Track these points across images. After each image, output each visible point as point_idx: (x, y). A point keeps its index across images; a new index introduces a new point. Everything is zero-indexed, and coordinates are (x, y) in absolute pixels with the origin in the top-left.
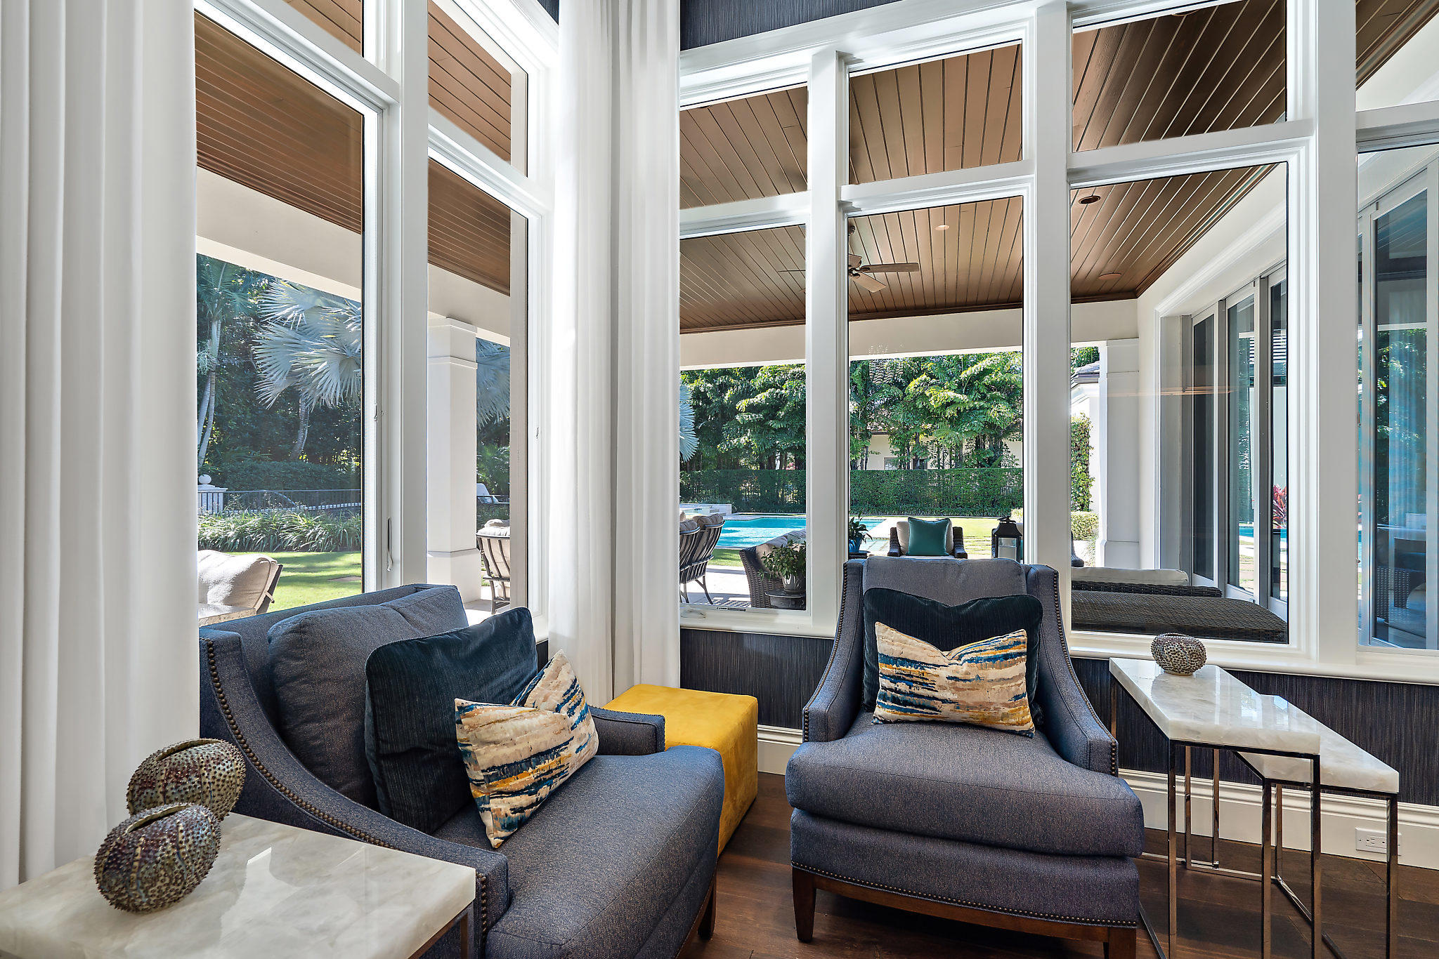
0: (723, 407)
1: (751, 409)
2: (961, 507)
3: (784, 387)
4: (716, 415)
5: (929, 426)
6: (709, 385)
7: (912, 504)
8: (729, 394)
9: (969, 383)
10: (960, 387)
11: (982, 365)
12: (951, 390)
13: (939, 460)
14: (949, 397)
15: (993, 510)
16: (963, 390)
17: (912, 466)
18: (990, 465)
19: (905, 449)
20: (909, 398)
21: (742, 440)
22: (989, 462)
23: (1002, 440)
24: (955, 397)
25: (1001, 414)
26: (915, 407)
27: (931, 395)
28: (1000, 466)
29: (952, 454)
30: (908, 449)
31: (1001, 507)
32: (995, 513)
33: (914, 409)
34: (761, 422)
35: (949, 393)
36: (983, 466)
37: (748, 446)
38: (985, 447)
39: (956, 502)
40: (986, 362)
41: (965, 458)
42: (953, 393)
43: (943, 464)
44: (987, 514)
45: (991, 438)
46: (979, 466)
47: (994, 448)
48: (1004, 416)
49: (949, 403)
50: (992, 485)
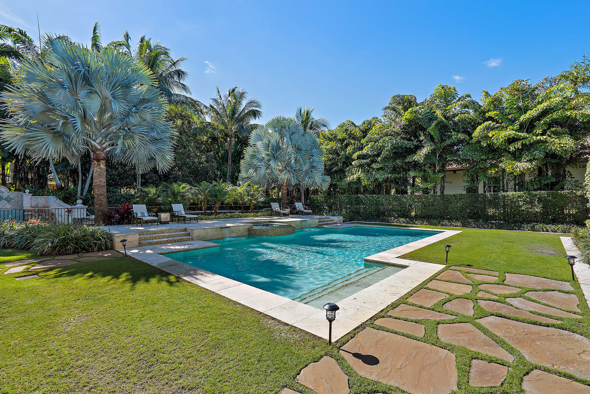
0: (347, 158)
1: (361, 157)
2: (521, 222)
3: (380, 141)
4: (343, 163)
6: (339, 145)
7: (475, 219)
8: (349, 149)
10: (522, 128)
11: (541, 107)
12: (513, 130)
13: (503, 186)
14: (510, 135)
15: (553, 227)
16: (525, 131)
17: (481, 191)
18: (551, 189)
19: (474, 179)
20: (474, 140)
21: (355, 176)
22: (551, 186)
23: (564, 168)
24: (515, 135)
25: (562, 145)
26: (481, 147)
27: (493, 135)
28: (563, 189)
29: (515, 181)
30: (477, 179)
31: (563, 224)
32: (556, 229)
33: (480, 148)
34: (369, 165)
35: (510, 132)
36: (544, 190)
37: (359, 179)
38: (547, 174)
39: (516, 219)
40: (545, 104)
41: (528, 184)
42: (514, 132)
43: (507, 189)
44: (547, 230)
45: (553, 167)
46: (540, 189)
47: (556, 175)
48: (565, 147)
49: (511, 140)
50: (552, 205)
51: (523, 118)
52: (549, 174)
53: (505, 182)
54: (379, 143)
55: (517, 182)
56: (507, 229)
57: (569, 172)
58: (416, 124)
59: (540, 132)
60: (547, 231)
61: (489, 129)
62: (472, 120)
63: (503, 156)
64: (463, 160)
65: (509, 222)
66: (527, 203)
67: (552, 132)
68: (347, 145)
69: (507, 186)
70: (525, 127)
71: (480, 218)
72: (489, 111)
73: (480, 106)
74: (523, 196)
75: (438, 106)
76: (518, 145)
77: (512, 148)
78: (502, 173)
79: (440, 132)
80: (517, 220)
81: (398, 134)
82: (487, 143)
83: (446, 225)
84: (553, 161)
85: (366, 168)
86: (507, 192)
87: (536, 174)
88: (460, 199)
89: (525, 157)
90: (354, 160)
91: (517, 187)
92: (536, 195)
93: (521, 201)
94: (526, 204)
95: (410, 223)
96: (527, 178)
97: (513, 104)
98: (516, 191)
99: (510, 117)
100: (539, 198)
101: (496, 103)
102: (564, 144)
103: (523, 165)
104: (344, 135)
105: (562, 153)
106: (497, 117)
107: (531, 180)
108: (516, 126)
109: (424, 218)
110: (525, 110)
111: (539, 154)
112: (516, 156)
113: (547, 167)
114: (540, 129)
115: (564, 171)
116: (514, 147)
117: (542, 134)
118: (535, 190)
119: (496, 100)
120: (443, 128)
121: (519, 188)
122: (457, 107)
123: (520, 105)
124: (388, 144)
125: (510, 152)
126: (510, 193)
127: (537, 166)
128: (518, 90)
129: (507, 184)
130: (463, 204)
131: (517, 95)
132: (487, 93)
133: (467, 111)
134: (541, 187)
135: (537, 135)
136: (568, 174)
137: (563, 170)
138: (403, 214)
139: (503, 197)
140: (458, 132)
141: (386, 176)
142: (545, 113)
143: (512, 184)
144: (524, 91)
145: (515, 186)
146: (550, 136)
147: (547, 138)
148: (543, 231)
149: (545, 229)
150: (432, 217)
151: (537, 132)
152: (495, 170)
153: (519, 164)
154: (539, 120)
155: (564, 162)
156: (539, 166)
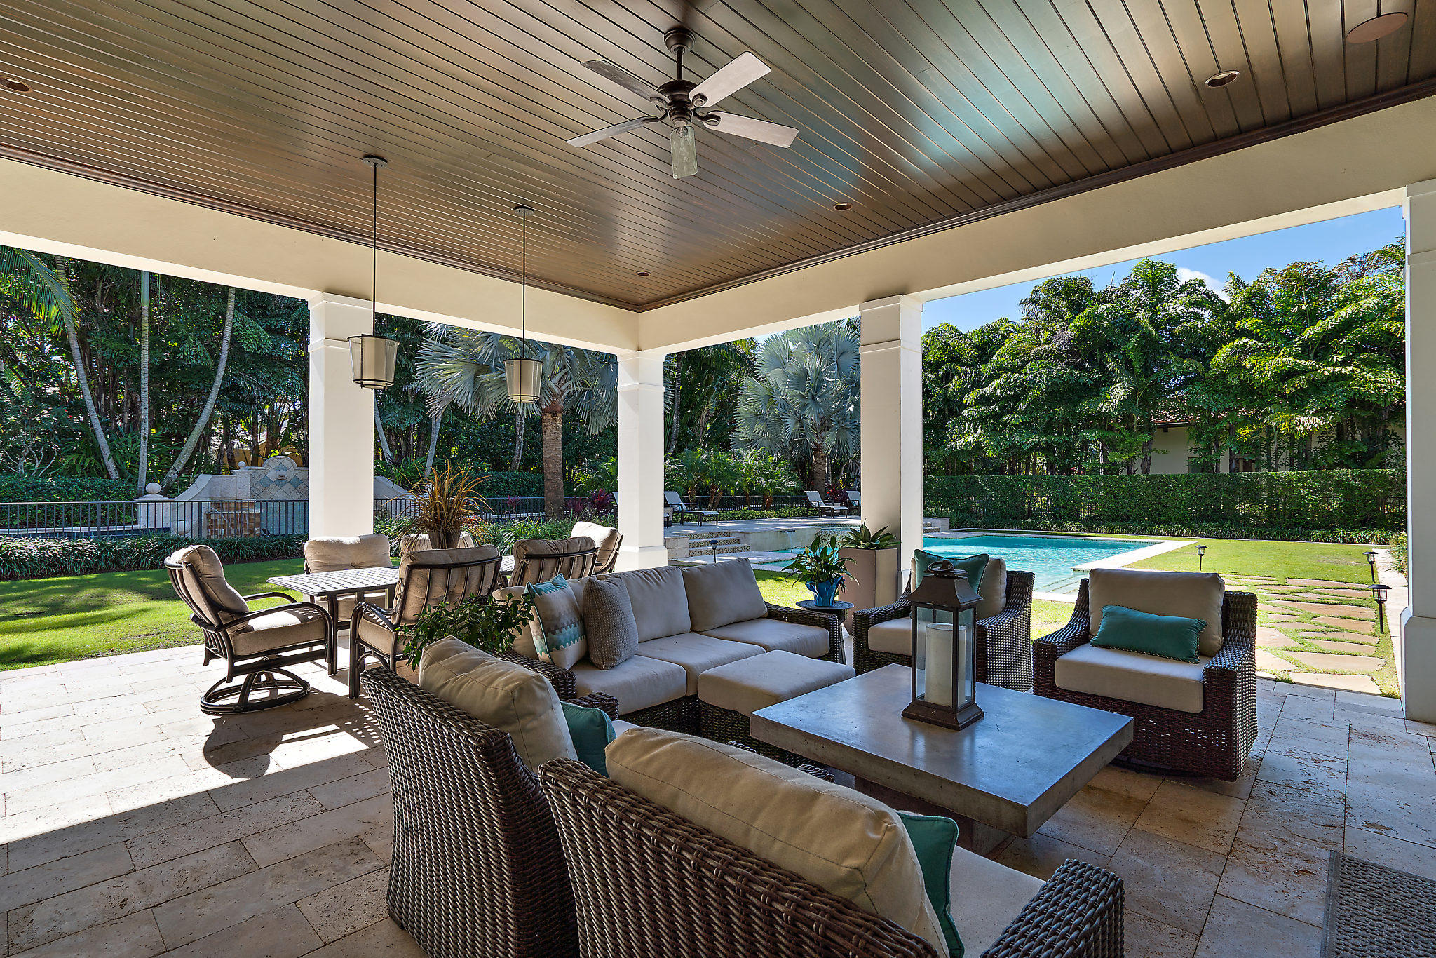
0: (947, 400)
1: (983, 400)
2: (1303, 527)
3: (1023, 371)
4: (940, 411)
5: (1252, 412)
6: (930, 375)
7: (1216, 522)
8: (954, 385)
9: (1321, 344)
10: (1306, 350)
11: (1342, 314)
12: (1290, 355)
13: (1269, 459)
14: (1285, 365)
15: (1362, 534)
16: (1312, 355)
17: (1224, 468)
18: (1362, 465)
19: (1212, 445)
20: (1214, 372)
21: (970, 439)
22: (1359, 460)
23: (1385, 426)
24: (1295, 364)
25: (1379, 385)
26: (1226, 385)
27: (1253, 366)
28: (1381, 465)
29: (1292, 450)
30: (1217, 446)
31: (1380, 529)
32: (1367, 538)
33: (1224, 387)
34: (997, 416)
35: (1285, 359)
36: (1347, 467)
37: (978, 446)
38: (1354, 439)
39: (1294, 520)
40: (1349, 310)
41: (1316, 454)
42: (1291, 359)
43: (1277, 465)
44: (1351, 539)
45: (1364, 424)
46: (1341, 465)
47: (1370, 439)
48: (1385, 388)
49: (1287, 374)
50: (1361, 495)
51: (1308, 333)
52: (1358, 437)
53: (1273, 452)
54: (1021, 374)
55: (1296, 452)
56: (1278, 540)
57: (1395, 434)
58: (1093, 337)
59: (1339, 360)
60: (1352, 541)
61: (1243, 351)
62: (1209, 334)
63: (1269, 404)
64: (1189, 408)
65: (1281, 527)
66: (1316, 491)
67: (1363, 361)
68: (948, 377)
69: (1277, 460)
70: (1313, 348)
71: (1225, 519)
72: (1242, 316)
73: (1225, 306)
74: (1307, 478)
75: (1140, 304)
76: (1301, 381)
77: (1287, 389)
78: (1267, 435)
79: (1144, 353)
80: (1295, 524)
81: (1059, 357)
82: (1239, 378)
83: (1158, 534)
84: (1365, 414)
85: (992, 423)
86: (1276, 470)
87: (1332, 437)
88: (1187, 483)
89: (1312, 406)
90: (966, 407)
91: (1295, 461)
92: (1332, 477)
93: (1303, 487)
94: (1312, 494)
95: (1084, 531)
96: (1315, 445)
97: (1289, 305)
98: (1292, 469)
99: (1283, 330)
100: (1337, 482)
101: (1256, 299)
102: (1382, 383)
103: (1308, 421)
104: (939, 354)
105: (1378, 399)
106: (1259, 330)
107: (1323, 448)
108: (1297, 349)
109: (1113, 520)
110: (1313, 317)
111: (1336, 400)
112: (1296, 403)
113: (1353, 424)
114: (1340, 354)
115: (1386, 432)
116: (1293, 386)
117: (1344, 364)
118: (1330, 467)
119: (1256, 294)
120: (1150, 347)
121: (1299, 464)
122: (1179, 305)
123: (1304, 307)
124: (1041, 376)
125: (1284, 397)
126: (1283, 473)
127: (1333, 422)
128: (1298, 279)
129: (1276, 456)
130: (1193, 494)
131: (1297, 288)
132: (1238, 279)
133: (1197, 314)
134: (1342, 462)
135: (1335, 365)
136: (1393, 437)
137: (1384, 430)
138: (1069, 514)
139: (1271, 480)
140: (1183, 356)
141: (1035, 439)
142: (1349, 324)
143: (1285, 456)
144: (1309, 281)
145: (1291, 460)
146: (1358, 367)
147: (1353, 370)
148: (1344, 542)
149: (1347, 539)
150: (1128, 518)
151: (1335, 360)
152: (1252, 428)
153: (1302, 419)
154: (1339, 337)
155: (1385, 416)
156: (1339, 423)
